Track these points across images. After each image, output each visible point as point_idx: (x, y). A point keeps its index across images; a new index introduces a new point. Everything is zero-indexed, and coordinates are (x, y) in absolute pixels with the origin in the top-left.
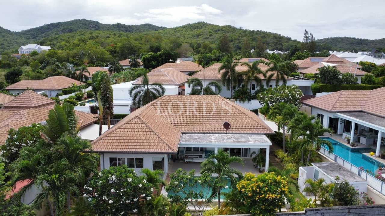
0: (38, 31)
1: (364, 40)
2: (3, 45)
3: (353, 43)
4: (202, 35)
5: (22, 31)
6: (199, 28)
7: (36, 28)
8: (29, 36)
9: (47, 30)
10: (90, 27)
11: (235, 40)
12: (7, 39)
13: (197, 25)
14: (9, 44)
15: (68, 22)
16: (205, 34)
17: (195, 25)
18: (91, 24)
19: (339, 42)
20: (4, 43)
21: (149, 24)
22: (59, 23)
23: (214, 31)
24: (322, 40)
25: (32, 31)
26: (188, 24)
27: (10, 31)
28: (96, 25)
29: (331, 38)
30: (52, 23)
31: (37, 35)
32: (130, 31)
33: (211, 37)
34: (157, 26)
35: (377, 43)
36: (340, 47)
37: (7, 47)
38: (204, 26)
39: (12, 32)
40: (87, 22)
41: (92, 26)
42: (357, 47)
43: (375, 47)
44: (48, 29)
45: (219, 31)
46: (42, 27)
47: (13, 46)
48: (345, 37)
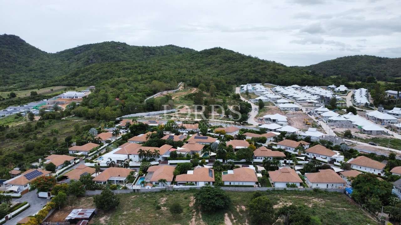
0: (71, 53)
1: (384, 59)
2: (42, 68)
3: (372, 62)
4: (214, 63)
5: (57, 52)
6: (214, 54)
7: (70, 50)
8: (63, 57)
9: (80, 52)
10: (118, 49)
11: (239, 71)
12: (44, 62)
13: (212, 51)
14: (47, 67)
15: (98, 44)
16: (216, 62)
17: (211, 51)
18: (119, 47)
19: (357, 61)
20: (42, 67)
21: (173, 45)
22: (91, 44)
23: (224, 60)
24: (341, 58)
25: (66, 52)
26: (204, 50)
27: (46, 53)
28: (123, 48)
29: (350, 56)
30: (84, 45)
31: (70, 57)
32: (154, 54)
33: (221, 66)
34: (180, 47)
35: (396, 62)
36: (358, 66)
37: (45, 70)
38: (219, 52)
39: (48, 54)
40: (116, 45)
41: (119, 48)
42: (375, 66)
43: (393, 66)
44: (80, 50)
45: (229, 59)
46: (75, 49)
47: (50, 69)
48: (365, 56)
